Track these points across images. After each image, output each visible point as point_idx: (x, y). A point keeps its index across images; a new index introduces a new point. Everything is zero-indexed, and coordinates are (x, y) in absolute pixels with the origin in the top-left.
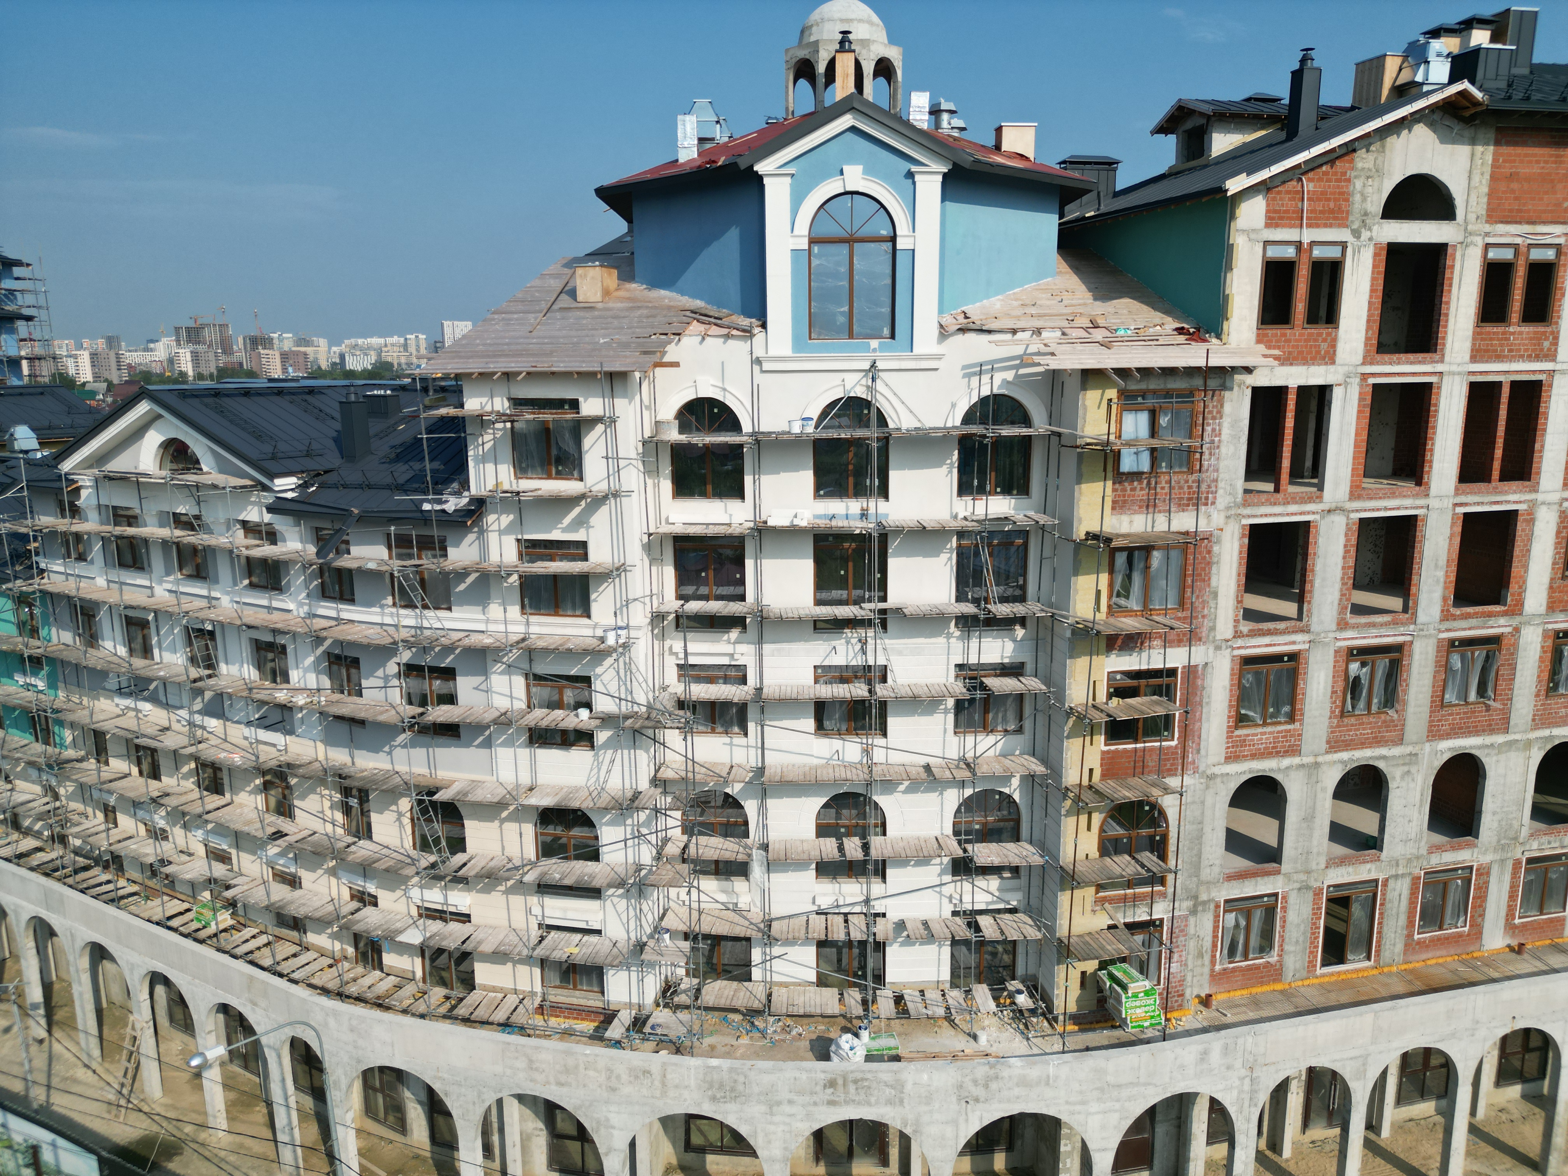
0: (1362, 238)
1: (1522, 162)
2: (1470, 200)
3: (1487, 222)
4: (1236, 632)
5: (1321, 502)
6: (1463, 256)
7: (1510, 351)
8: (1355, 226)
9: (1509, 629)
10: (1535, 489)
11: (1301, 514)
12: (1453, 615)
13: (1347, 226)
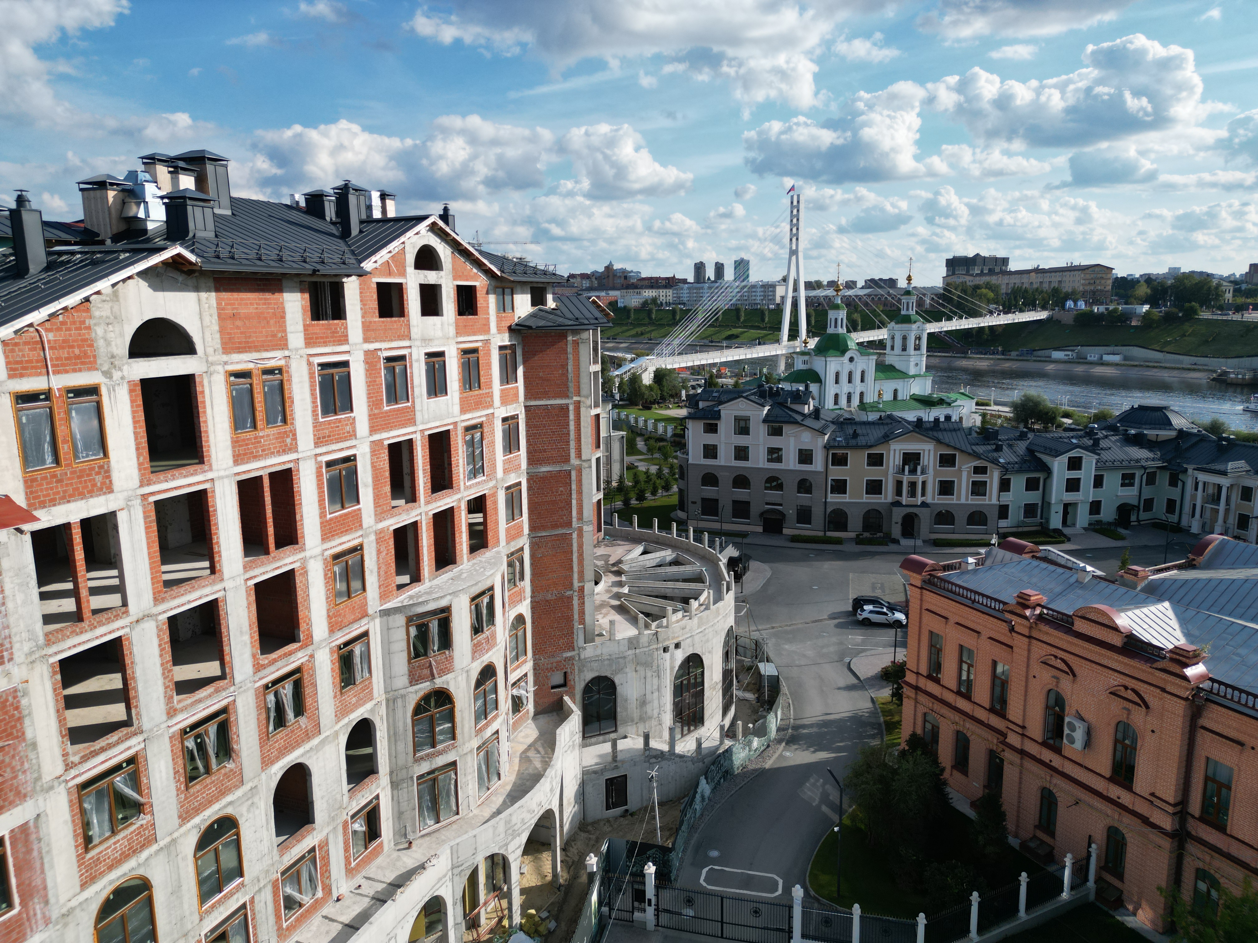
0: (115, 378)
1: (240, 304)
2: (206, 337)
3: (224, 353)
4: (67, 765)
5: (128, 615)
6: (210, 382)
7: (263, 450)
8: (105, 368)
9: (306, 658)
10: (303, 549)
11: (110, 633)
12: (262, 665)
13: (97, 369)
